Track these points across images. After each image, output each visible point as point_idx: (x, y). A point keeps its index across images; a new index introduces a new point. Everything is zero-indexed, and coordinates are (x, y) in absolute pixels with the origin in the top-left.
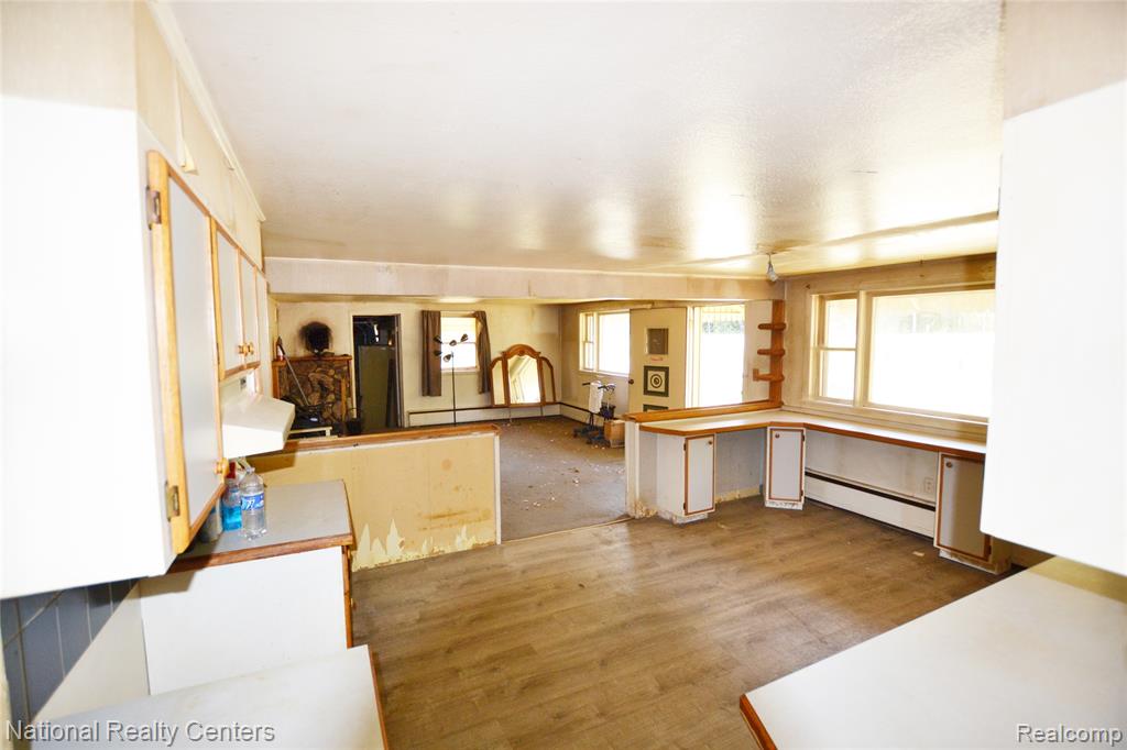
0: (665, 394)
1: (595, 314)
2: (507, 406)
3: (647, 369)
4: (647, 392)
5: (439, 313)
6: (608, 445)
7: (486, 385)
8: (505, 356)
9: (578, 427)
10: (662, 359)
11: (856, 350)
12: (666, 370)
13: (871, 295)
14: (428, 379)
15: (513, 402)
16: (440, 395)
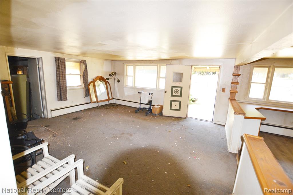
0: (181, 96)
2: (98, 102)
3: (172, 87)
4: (172, 95)
6: (155, 115)
7: (88, 93)
8: (94, 81)
9: (136, 109)
10: (180, 84)
12: (181, 88)
14: (60, 92)
15: (99, 100)
16: (67, 100)
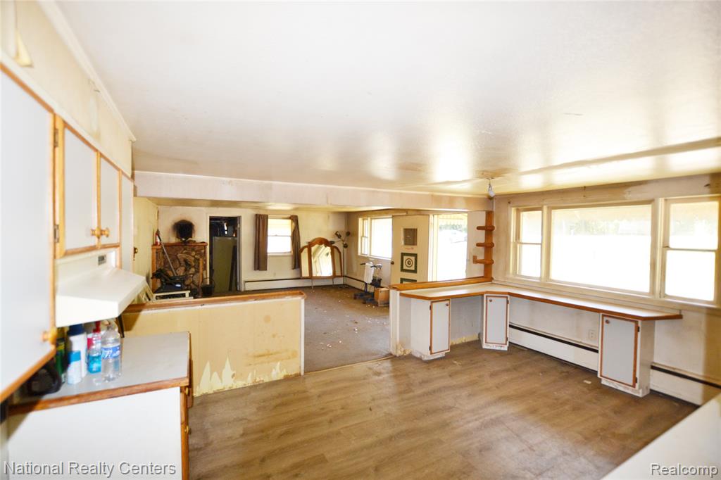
0: (415, 271)
1: (369, 219)
2: (311, 277)
3: (403, 255)
4: (402, 270)
5: (267, 216)
6: (376, 305)
7: (297, 264)
8: (310, 245)
9: (357, 292)
10: (412, 249)
11: (541, 244)
12: (415, 255)
13: (551, 208)
14: (259, 259)
15: (314, 275)
16: (266, 270)
